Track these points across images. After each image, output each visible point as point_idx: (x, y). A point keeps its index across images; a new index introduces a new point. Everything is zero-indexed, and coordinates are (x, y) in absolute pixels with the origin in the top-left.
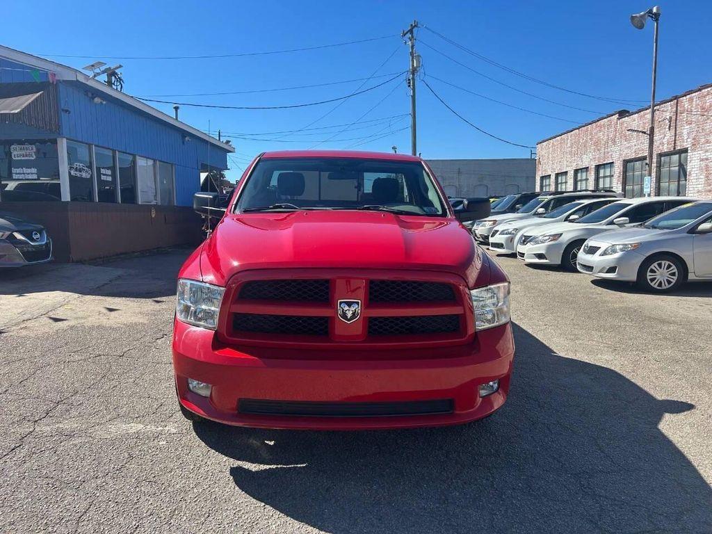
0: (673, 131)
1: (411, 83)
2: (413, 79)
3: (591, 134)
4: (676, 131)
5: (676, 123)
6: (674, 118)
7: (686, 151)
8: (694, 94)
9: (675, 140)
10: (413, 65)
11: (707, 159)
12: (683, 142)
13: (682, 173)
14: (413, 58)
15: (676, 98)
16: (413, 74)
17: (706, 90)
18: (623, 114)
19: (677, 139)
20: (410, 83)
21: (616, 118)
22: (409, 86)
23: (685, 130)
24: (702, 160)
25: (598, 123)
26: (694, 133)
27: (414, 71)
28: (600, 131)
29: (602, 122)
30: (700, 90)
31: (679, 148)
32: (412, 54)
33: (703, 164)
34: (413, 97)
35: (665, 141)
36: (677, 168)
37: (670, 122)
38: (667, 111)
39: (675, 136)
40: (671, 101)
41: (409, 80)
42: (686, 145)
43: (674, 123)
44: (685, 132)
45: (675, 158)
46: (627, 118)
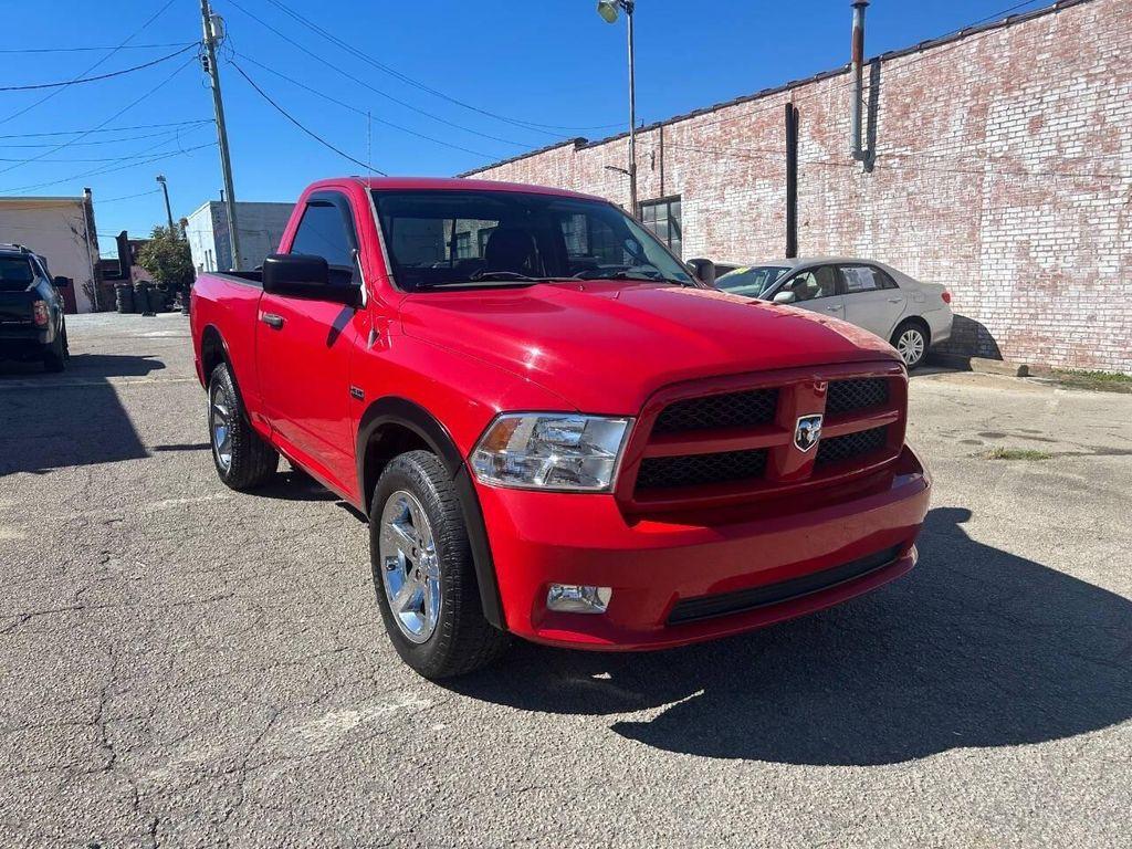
0: (658, 171)
1: (210, 64)
2: (212, 57)
3: (533, 170)
4: (662, 170)
5: (662, 160)
6: (658, 152)
7: (677, 198)
8: (684, 122)
9: (662, 184)
10: (209, 34)
11: (707, 210)
12: (674, 186)
13: (673, 229)
14: (207, 20)
15: (660, 125)
16: (212, 50)
17: (701, 117)
18: (580, 144)
19: (665, 182)
20: (206, 64)
21: (571, 150)
22: (207, 70)
23: (674, 171)
24: (701, 211)
25: (543, 155)
26: (689, 175)
27: (212, 44)
28: (548, 167)
29: (550, 153)
30: (692, 116)
31: (668, 195)
32: (205, 12)
33: (703, 216)
34: (217, 90)
35: (647, 185)
36: (666, 223)
37: (653, 158)
38: (648, 141)
39: (662, 178)
40: (652, 129)
41: (205, 58)
42: (677, 191)
43: (658, 161)
44: (675, 173)
45: (663, 208)
46: (588, 150)
